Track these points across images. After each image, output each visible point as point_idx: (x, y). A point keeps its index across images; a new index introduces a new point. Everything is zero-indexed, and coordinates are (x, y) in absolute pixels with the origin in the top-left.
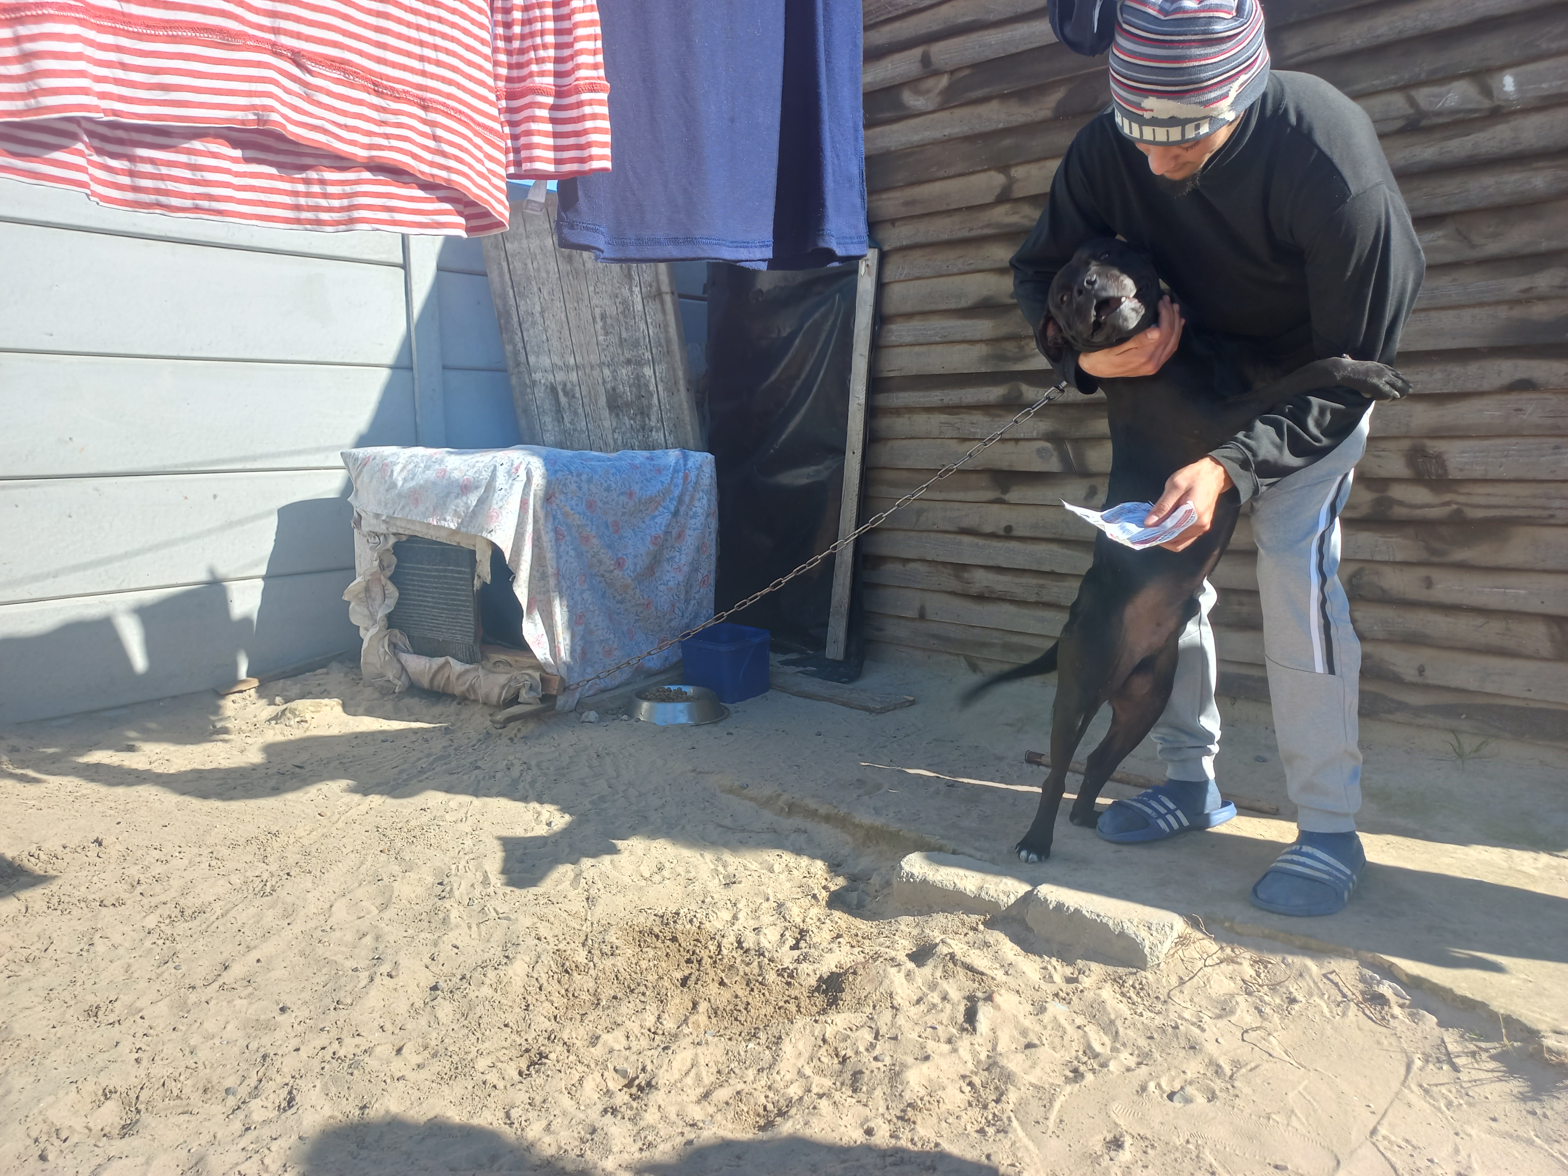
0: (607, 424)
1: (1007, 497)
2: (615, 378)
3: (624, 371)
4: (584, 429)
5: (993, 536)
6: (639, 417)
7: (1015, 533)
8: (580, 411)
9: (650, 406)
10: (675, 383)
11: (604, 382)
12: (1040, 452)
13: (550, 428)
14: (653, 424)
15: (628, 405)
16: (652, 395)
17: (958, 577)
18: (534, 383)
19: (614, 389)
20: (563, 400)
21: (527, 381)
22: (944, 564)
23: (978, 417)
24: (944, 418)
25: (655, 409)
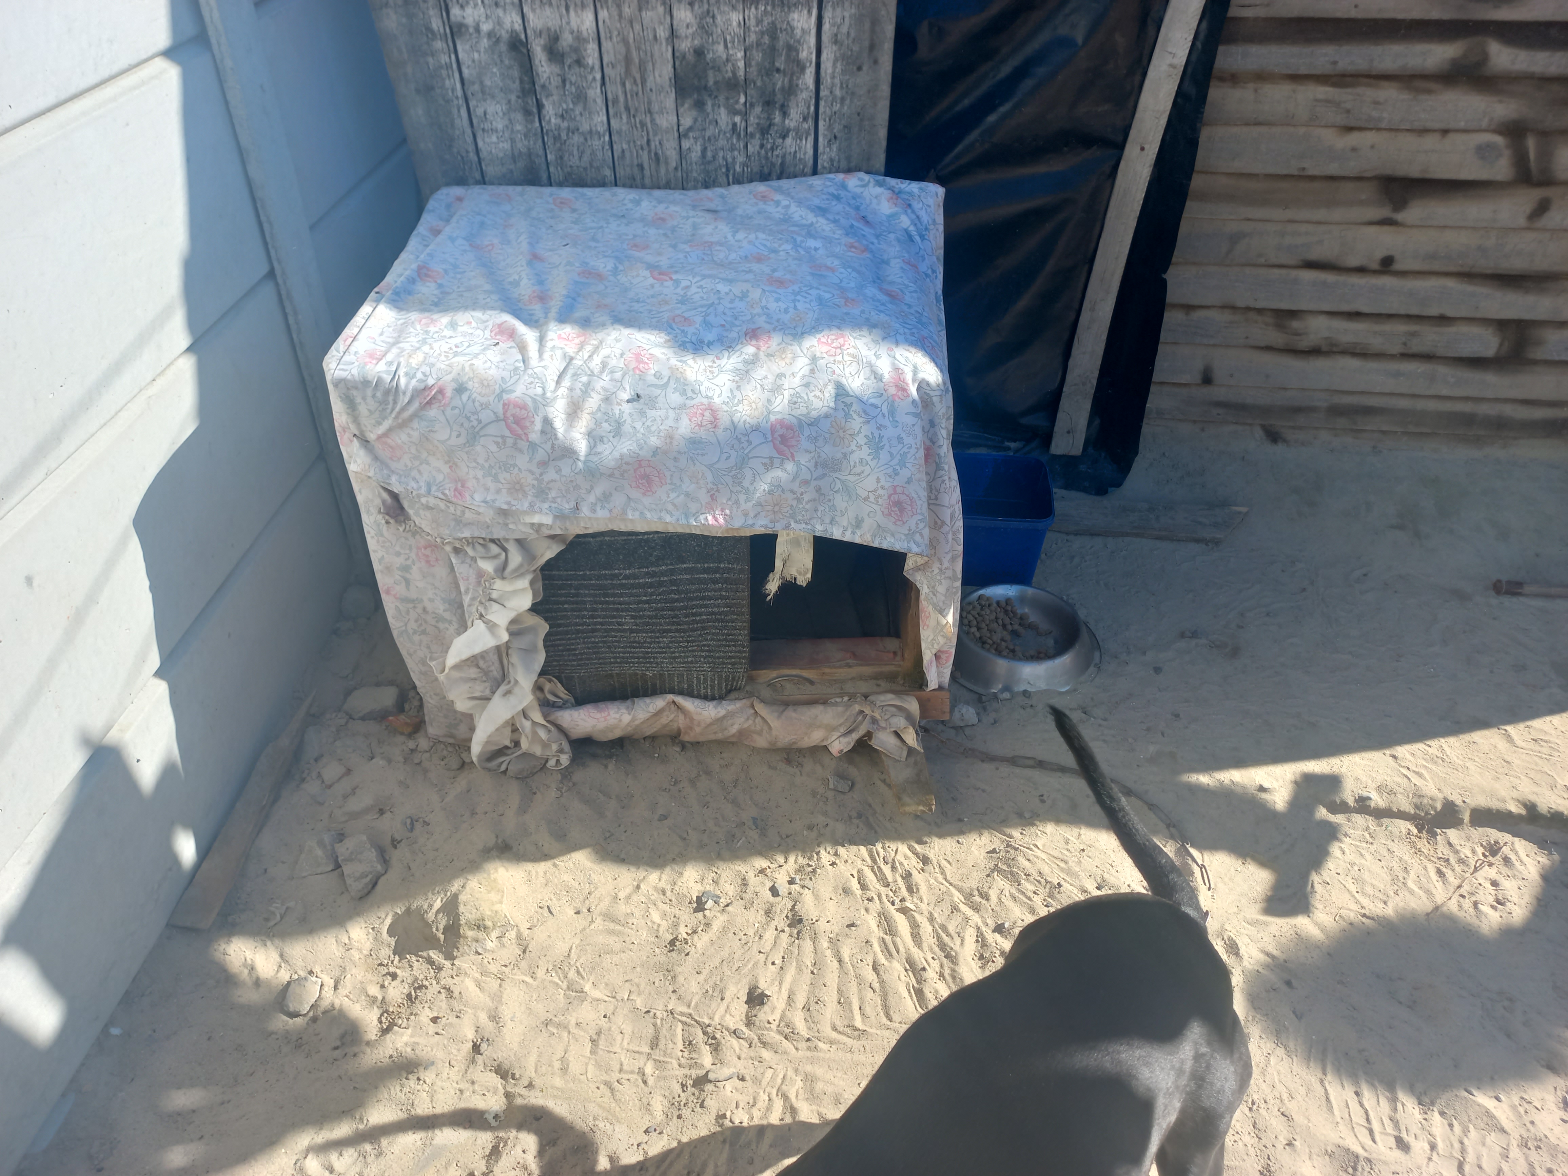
0: (666, 121)
1: (1400, 217)
2: (704, 29)
3: (735, 17)
4: (602, 128)
5: (1361, 270)
6: (758, 110)
7: (1398, 266)
8: (595, 93)
9: (791, 90)
10: (872, 47)
11: (673, 34)
12: (1483, 151)
13: (499, 125)
14: (790, 123)
15: (733, 85)
16: (803, 69)
17: (1280, 327)
18: (456, 31)
19: (699, 53)
20: (544, 69)
21: (436, 24)
22: (1260, 311)
23: (1390, 93)
24: (1323, 91)
25: (804, 95)
